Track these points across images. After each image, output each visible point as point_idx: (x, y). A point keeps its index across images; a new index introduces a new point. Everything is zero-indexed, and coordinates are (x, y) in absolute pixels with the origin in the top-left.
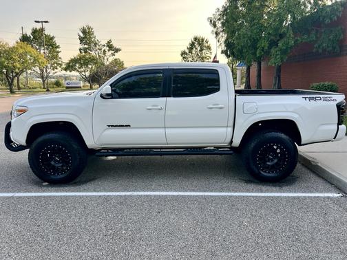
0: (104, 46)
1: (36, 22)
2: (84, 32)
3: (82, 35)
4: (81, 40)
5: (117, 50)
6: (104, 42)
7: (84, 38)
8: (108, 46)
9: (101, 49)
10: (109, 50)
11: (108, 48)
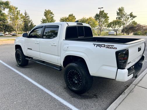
0: (128, 15)
1: (99, 8)
2: (120, 10)
3: (118, 11)
4: (118, 14)
5: (134, 17)
6: (129, 14)
7: (119, 13)
8: (130, 15)
9: (126, 17)
10: (130, 17)
11: (130, 16)
